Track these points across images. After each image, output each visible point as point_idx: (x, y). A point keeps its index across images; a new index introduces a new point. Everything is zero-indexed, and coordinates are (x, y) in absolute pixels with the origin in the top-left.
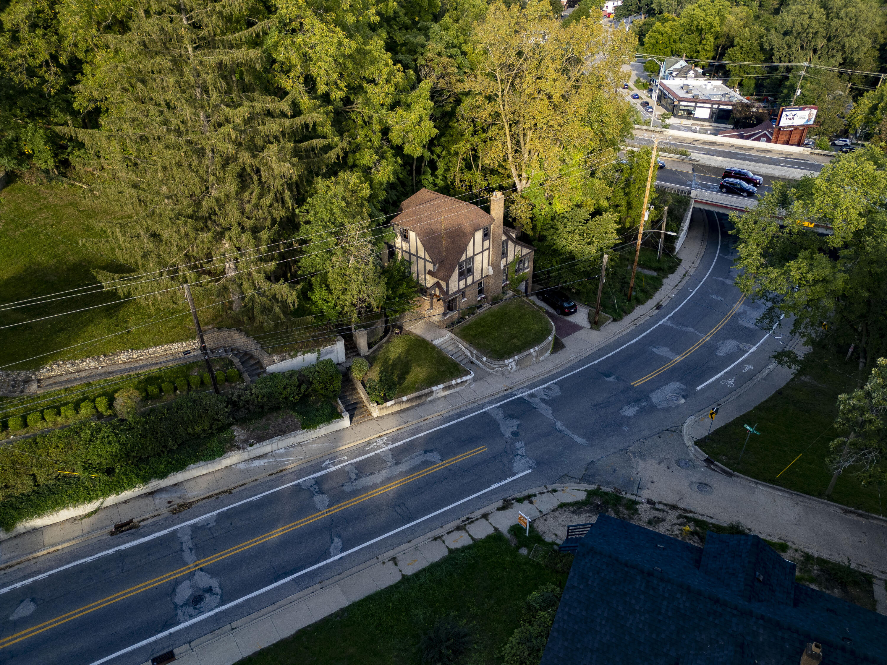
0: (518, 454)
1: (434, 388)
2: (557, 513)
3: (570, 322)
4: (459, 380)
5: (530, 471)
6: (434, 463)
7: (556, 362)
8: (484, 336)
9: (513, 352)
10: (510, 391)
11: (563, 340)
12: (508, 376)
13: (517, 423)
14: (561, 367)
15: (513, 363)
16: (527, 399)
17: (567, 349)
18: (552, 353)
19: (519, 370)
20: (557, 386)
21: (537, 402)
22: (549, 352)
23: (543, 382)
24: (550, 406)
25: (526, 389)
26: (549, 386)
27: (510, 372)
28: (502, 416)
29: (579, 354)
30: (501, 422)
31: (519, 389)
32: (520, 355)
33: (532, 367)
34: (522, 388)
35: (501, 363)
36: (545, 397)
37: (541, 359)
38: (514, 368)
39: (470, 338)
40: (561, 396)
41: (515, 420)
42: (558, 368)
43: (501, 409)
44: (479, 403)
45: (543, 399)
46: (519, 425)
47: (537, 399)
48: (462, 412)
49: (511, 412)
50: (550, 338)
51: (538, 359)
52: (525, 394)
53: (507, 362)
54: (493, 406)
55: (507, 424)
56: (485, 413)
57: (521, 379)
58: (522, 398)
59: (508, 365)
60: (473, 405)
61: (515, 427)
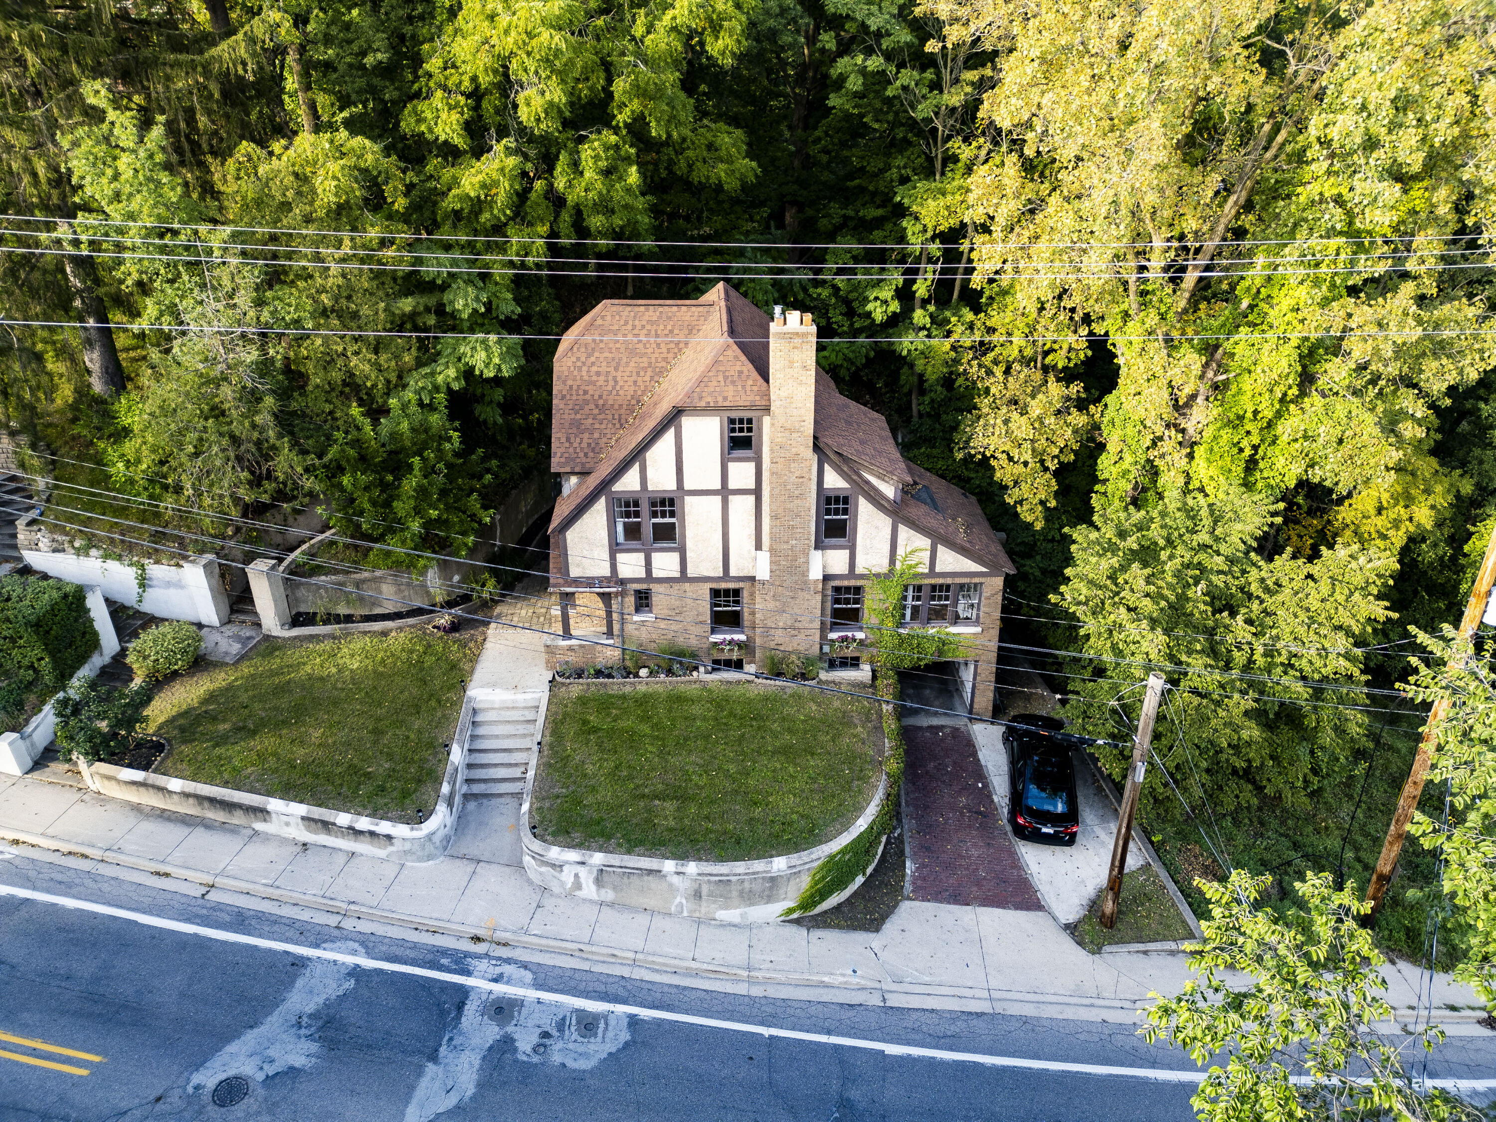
1: (274, 804)
3: (1016, 864)
4: (364, 823)
7: (756, 957)
8: (608, 745)
9: (609, 837)
10: (481, 948)
11: (906, 906)
12: (548, 902)
13: (299, 1061)
14: (751, 981)
15: (582, 871)
16: (471, 1008)
17: (874, 940)
18: (798, 922)
19: (611, 905)
20: (625, 1036)
21: (476, 1041)
22: (778, 908)
23: (611, 989)
24: (481, 1085)
25: (528, 976)
26: (605, 1016)
27: (569, 895)
28: (310, 1008)
29: (888, 985)
30: (273, 1023)
31: (508, 961)
32: (615, 859)
33: (659, 922)
34: (525, 966)
35: (537, 845)
36: (525, 1042)
37: (723, 915)
38: (589, 890)
39: (570, 729)
40: (579, 1076)
41: (314, 1047)
42: (738, 980)
43: (351, 983)
44: (348, 924)
45: (506, 1044)
46: (292, 1072)
47: (492, 1032)
48: (261, 916)
49: (353, 1015)
50: (779, 864)
51: (705, 908)
52: (500, 989)
53: (555, 853)
54: (351, 960)
55: (272, 1042)
56: (299, 964)
57: (568, 934)
58: (463, 993)
59: (558, 867)
60: (322, 919)
61: (271, 1070)
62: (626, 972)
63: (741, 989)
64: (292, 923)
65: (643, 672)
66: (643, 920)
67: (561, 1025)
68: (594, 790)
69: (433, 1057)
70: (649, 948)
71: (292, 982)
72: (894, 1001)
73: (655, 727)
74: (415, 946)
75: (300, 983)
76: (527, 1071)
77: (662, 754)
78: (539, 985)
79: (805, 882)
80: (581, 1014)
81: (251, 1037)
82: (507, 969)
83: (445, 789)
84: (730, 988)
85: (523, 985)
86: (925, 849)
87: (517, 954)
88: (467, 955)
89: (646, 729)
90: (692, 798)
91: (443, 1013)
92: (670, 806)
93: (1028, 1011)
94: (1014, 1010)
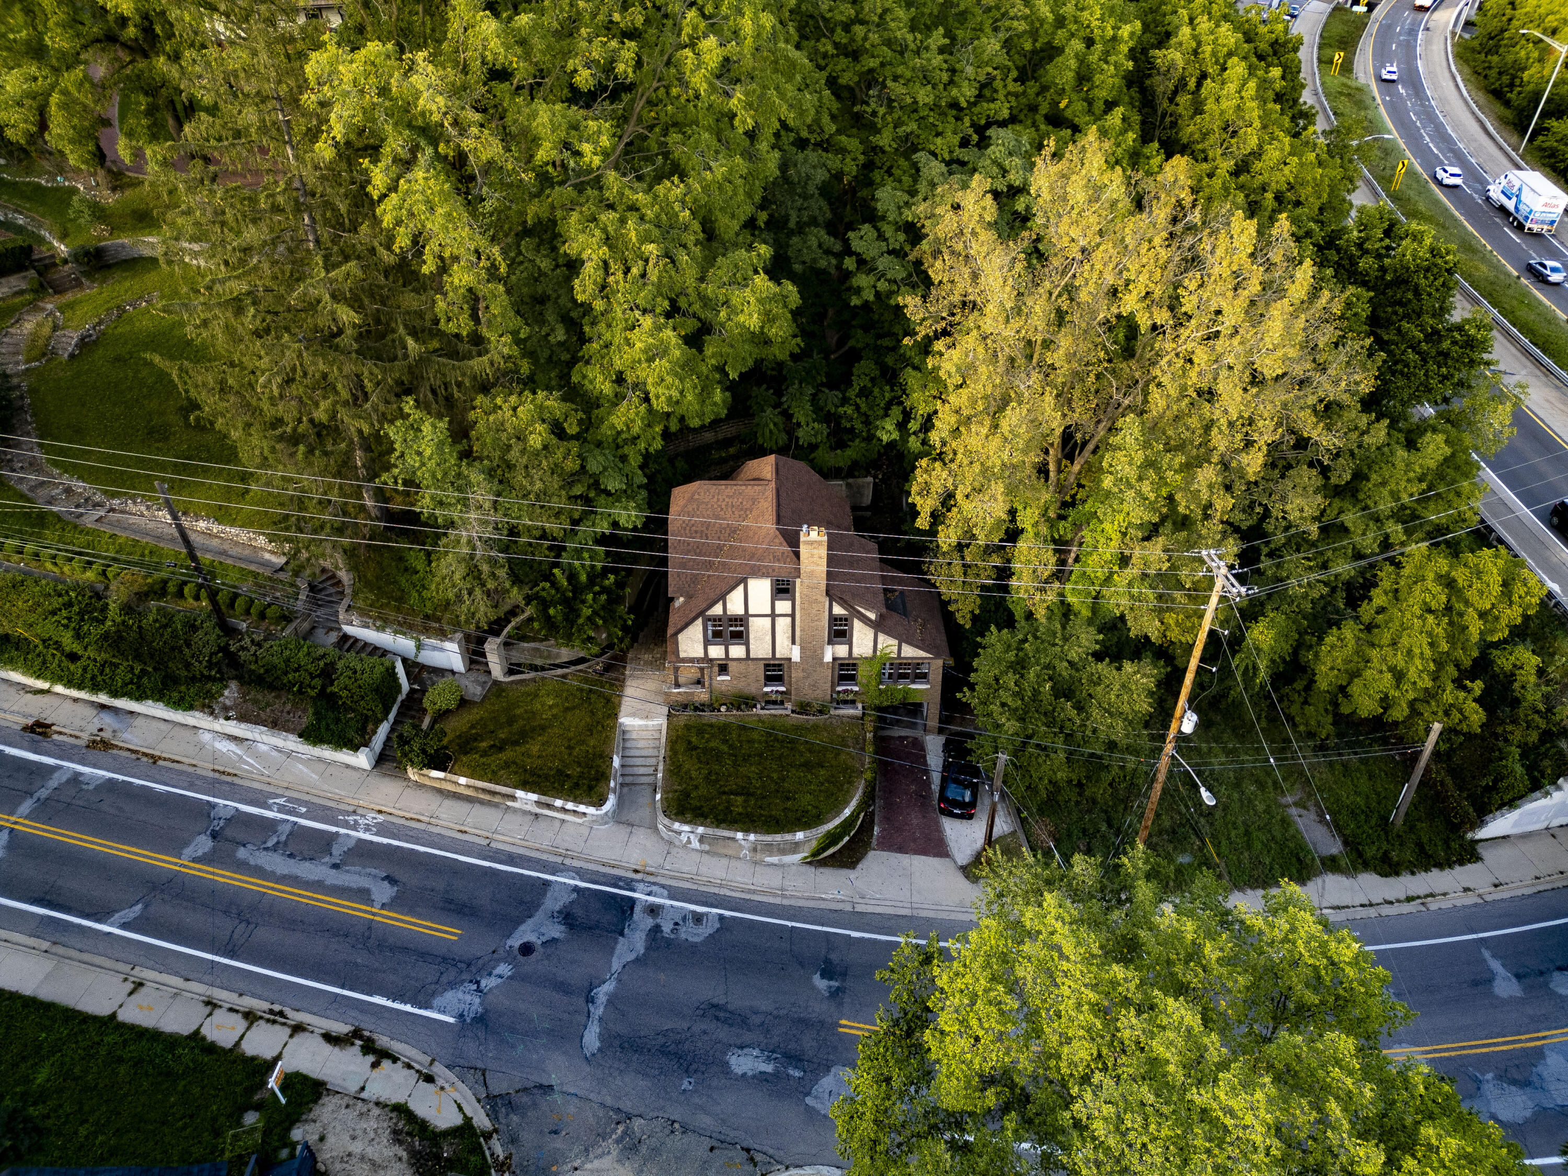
0: (478, 983)
1: (520, 793)
2: (376, 1111)
3: (939, 830)
4: (570, 806)
5: (451, 1020)
6: (370, 901)
7: (786, 883)
8: (703, 759)
9: (706, 818)
10: (638, 876)
11: (871, 854)
12: (674, 851)
13: (557, 935)
14: (783, 896)
15: (692, 837)
16: (638, 909)
17: (852, 874)
18: (810, 863)
19: (707, 852)
20: (717, 925)
21: (642, 926)
22: (797, 857)
23: (710, 900)
24: (647, 948)
25: (666, 893)
26: (707, 914)
27: (685, 846)
28: (557, 908)
29: (857, 899)
30: (539, 916)
31: (654, 884)
32: (710, 831)
33: (734, 863)
34: (663, 886)
35: (666, 821)
36: (667, 928)
37: (769, 859)
38: (695, 844)
39: (681, 747)
40: (694, 945)
41: (563, 928)
42: (775, 895)
43: (575, 895)
44: (568, 862)
45: (657, 929)
46: (554, 940)
47: (649, 922)
48: (521, 857)
49: (578, 912)
50: (800, 835)
51: (758, 856)
52: (651, 899)
53: (677, 825)
54: (572, 882)
55: (542, 925)
56: (546, 883)
57: (685, 869)
58: (632, 902)
59: (680, 833)
60: (552, 859)
61: (544, 939)
62: (716, 891)
63: (778, 901)
64: (538, 861)
65: (723, 709)
66: (725, 861)
67: (684, 919)
68: (696, 787)
69: (622, 934)
70: (730, 877)
71: (545, 894)
72: (859, 908)
73: (731, 747)
74: (604, 875)
75: (549, 894)
76: (669, 943)
77: (735, 765)
78: (671, 897)
79: (814, 844)
80: (694, 913)
81: (530, 922)
82: (654, 888)
83: (612, 784)
84: (771, 900)
85: (662, 897)
86: (887, 819)
87: (659, 880)
88: (632, 880)
89: (725, 748)
90: (753, 795)
91: (624, 912)
92: (740, 799)
93: (931, 914)
94: (923, 914)
